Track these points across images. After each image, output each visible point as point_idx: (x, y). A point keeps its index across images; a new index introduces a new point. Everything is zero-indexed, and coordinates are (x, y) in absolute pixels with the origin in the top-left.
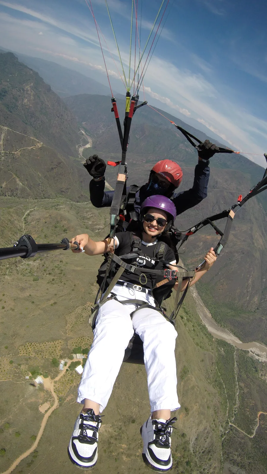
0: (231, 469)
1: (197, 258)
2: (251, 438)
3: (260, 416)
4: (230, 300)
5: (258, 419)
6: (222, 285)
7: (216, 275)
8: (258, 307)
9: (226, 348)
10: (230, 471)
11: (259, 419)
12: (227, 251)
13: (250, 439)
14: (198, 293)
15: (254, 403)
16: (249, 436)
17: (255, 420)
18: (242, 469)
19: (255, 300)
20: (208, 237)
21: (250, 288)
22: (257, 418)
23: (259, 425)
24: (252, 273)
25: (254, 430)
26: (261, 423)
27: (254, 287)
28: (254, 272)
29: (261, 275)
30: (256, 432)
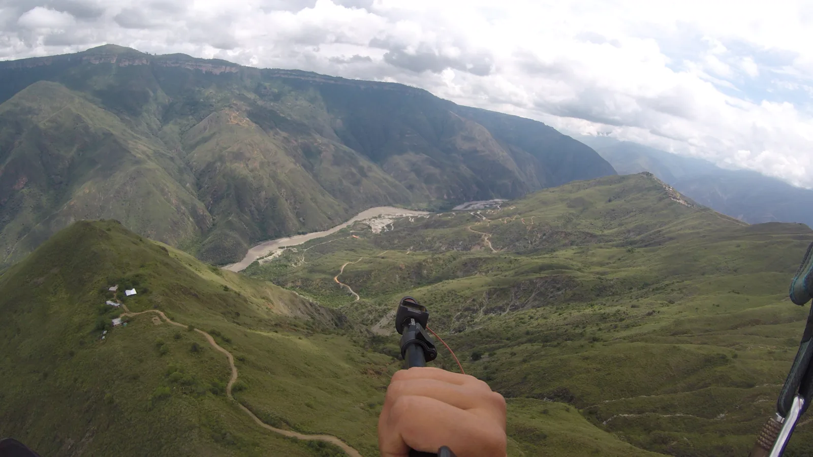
0: (383, 325)
2: (360, 300)
3: (338, 280)
4: (176, 242)
11: (342, 283)
12: (112, 195)
15: (320, 281)
16: (356, 300)
17: (341, 287)
18: (388, 312)
19: (202, 214)
20: (72, 203)
21: (182, 207)
22: (340, 284)
23: (349, 285)
24: (167, 189)
25: (351, 294)
26: (348, 282)
27: (184, 202)
28: (168, 187)
29: (178, 184)
30: (356, 293)
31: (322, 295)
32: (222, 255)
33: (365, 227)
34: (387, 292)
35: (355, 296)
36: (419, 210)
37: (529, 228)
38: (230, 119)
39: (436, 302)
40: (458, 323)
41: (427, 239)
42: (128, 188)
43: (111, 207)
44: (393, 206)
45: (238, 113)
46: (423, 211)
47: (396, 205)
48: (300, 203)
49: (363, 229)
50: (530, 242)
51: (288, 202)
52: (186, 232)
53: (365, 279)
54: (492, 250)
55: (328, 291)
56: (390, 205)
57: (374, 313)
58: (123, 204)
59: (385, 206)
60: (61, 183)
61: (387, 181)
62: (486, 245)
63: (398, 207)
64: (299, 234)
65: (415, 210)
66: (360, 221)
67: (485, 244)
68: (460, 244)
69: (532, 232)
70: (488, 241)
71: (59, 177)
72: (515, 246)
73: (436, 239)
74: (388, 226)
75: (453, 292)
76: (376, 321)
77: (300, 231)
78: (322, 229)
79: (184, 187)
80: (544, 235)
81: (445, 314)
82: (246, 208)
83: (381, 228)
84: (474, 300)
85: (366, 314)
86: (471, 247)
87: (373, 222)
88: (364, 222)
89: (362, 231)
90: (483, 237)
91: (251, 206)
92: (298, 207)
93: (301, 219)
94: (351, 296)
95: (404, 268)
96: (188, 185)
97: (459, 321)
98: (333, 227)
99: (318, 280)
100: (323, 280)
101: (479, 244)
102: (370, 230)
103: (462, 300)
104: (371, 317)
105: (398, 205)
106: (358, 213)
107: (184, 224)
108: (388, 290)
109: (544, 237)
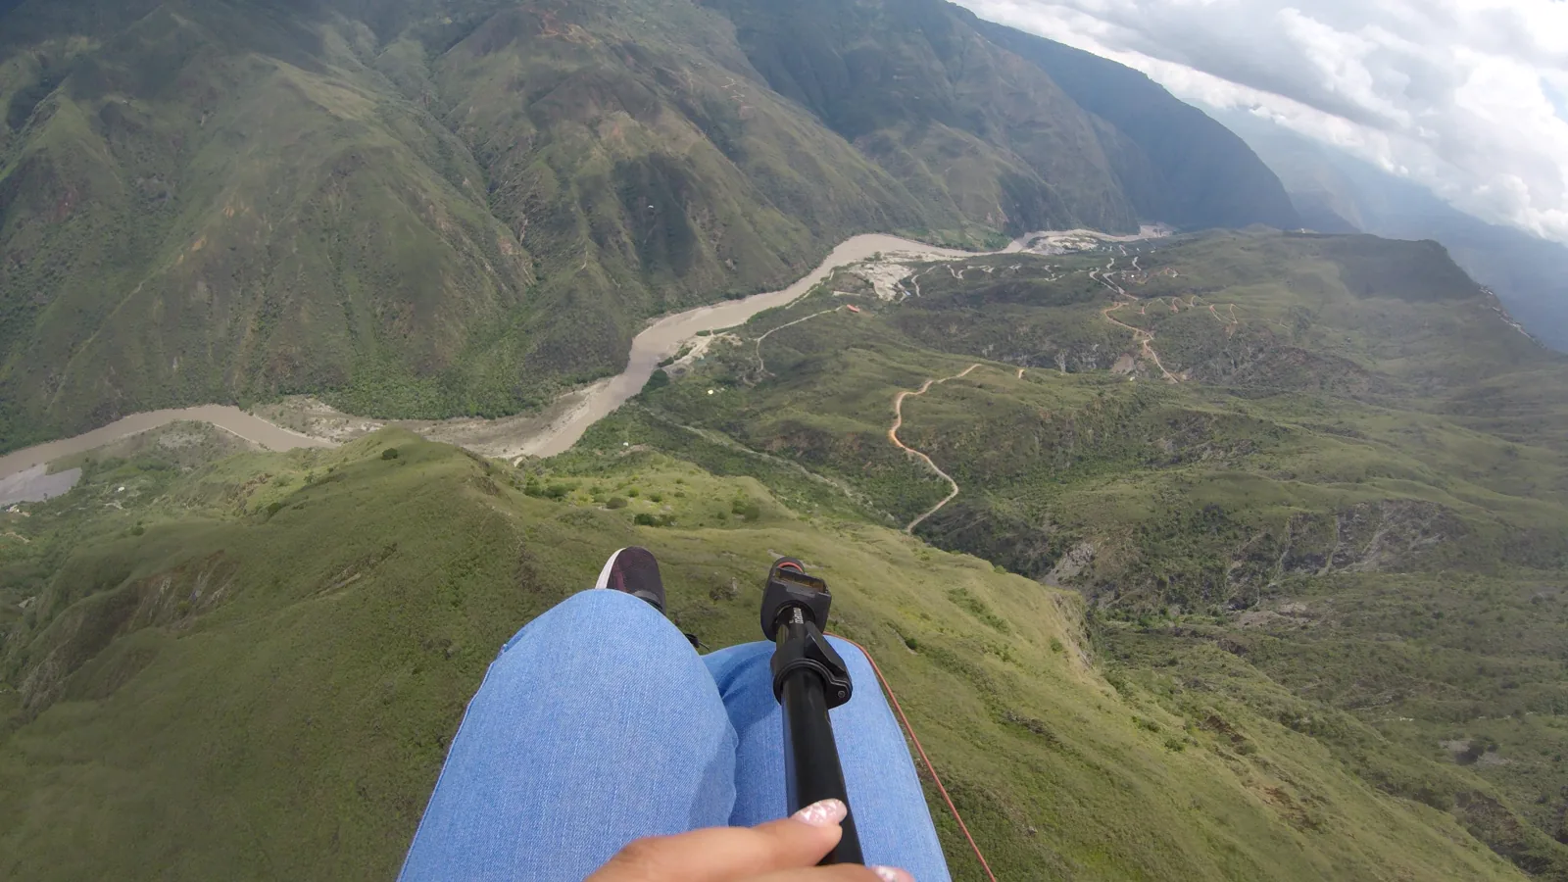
0: (1066, 576)
1: (243, 342)
2: (960, 492)
3: (896, 436)
4: (462, 327)
5: (908, 450)
6: (394, 318)
7: (347, 315)
8: (533, 261)
9: (626, 433)
10: (1070, 582)
11: (911, 447)
12: (294, 219)
13: (961, 495)
14: (377, 418)
15: (855, 440)
16: (953, 495)
17: (910, 459)
18: (1073, 546)
19: (510, 253)
20: (197, 246)
21: (464, 239)
22: (904, 450)
23: (926, 454)
24: (424, 197)
25: (937, 476)
26: (922, 446)
27: (468, 227)
28: (425, 191)
29: (444, 181)
30: (948, 474)
31: (867, 476)
32: (580, 358)
33: (859, 283)
34: (1018, 475)
35: (946, 482)
36: (948, 246)
37: (1230, 331)
38: (543, 26)
39: (1182, 531)
40: (1239, 585)
41: (1020, 329)
42: (332, 199)
43: (295, 250)
44: (895, 234)
45: (555, 13)
46: (955, 247)
47: (899, 231)
48: (725, 225)
49: (857, 289)
50: (1233, 362)
51: (698, 221)
52: (482, 302)
53: (963, 442)
54: (1162, 372)
55: (880, 467)
56: (886, 230)
57: (1038, 545)
58: (322, 240)
59: (879, 232)
60: (162, 195)
61: (877, 177)
62: (1146, 358)
63: (904, 237)
64: (730, 297)
65: (941, 246)
66: (844, 268)
67: (1144, 353)
68: (1094, 349)
69: (1236, 340)
70: (1149, 349)
71: (155, 181)
72: (1207, 367)
73: (1040, 332)
74: (906, 282)
75: (1216, 511)
76: (1047, 565)
77: (732, 291)
78: (775, 287)
79: (458, 185)
80: (1261, 350)
81: (1210, 564)
82: (610, 239)
83: (891, 286)
84: (1268, 537)
85: (1019, 547)
86: (1114, 359)
87: (871, 271)
88: (853, 270)
89: (856, 292)
90: (1135, 337)
91: (619, 232)
92: (720, 234)
93: (729, 262)
94: (937, 480)
95: (1048, 421)
96: (466, 182)
97: (1238, 581)
98: (794, 283)
99: (850, 438)
100: (862, 438)
101: (1131, 353)
102: (871, 291)
103: (1241, 534)
104: (1032, 554)
105: (903, 231)
106: (831, 248)
107: (476, 280)
108: (1019, 472)
109: (1261, 356)
